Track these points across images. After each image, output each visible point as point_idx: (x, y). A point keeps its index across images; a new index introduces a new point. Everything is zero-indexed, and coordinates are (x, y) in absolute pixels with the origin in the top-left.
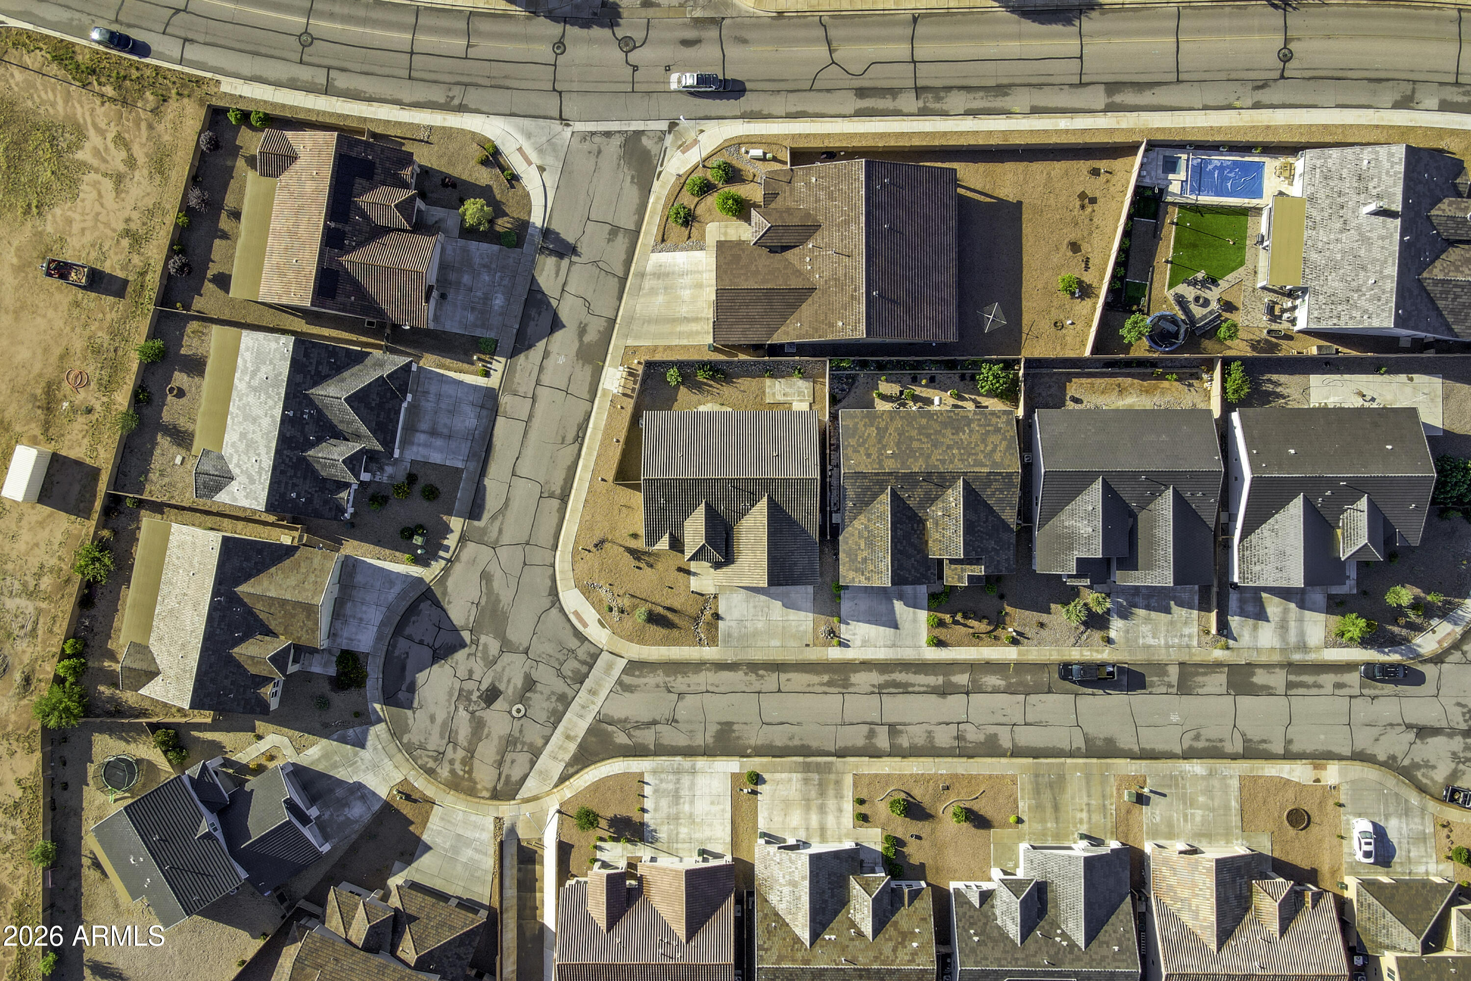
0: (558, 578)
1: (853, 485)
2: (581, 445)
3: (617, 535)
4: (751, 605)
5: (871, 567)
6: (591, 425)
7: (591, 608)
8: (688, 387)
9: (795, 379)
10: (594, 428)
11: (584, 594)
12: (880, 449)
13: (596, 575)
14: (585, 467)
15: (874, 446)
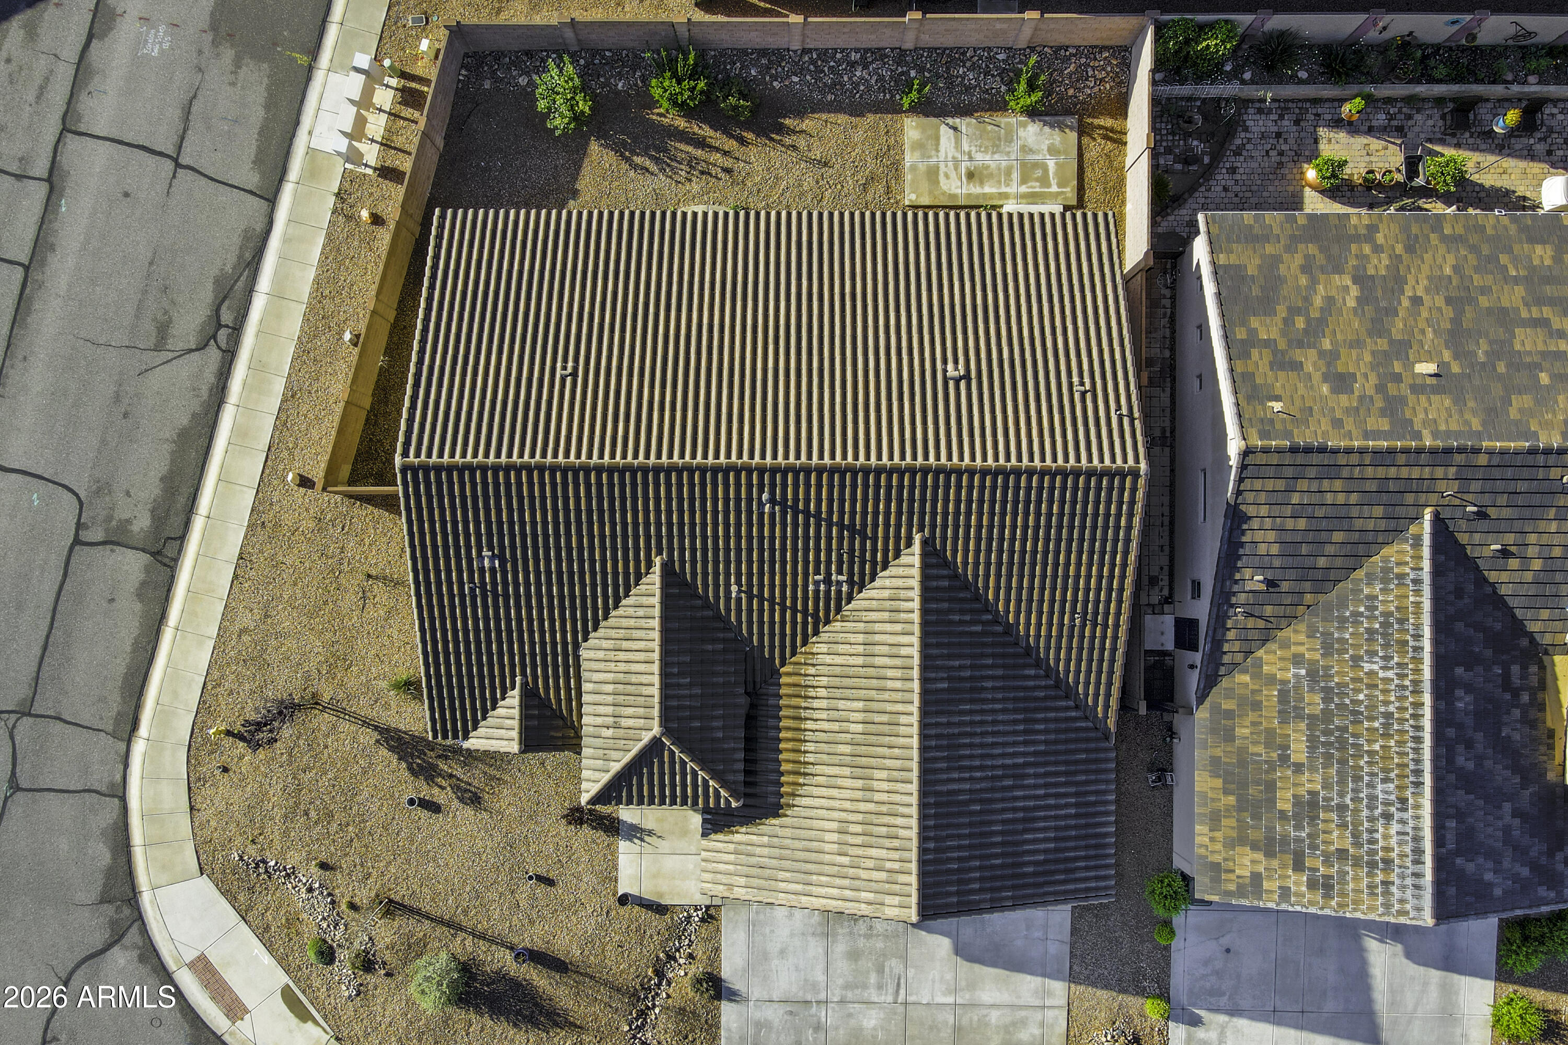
0: (137, 837)
1: (1277, 501)
2: (230, 355)
3: (352, 683)
4: (840, 948)
5: (1338, 839)
6: (264, 283)
7: (258, 948)
8: (620, 149)
9: (1010, 120)
10: (277, 295)
11: (232, 898)
12: (1382, 360)
13: (274, 832)
14: (240, 433)
15: (1357, 344)
